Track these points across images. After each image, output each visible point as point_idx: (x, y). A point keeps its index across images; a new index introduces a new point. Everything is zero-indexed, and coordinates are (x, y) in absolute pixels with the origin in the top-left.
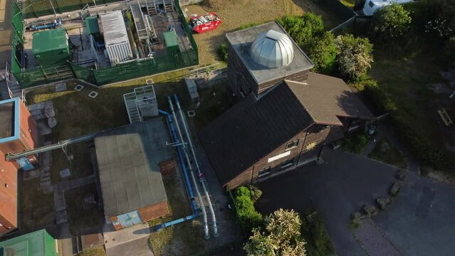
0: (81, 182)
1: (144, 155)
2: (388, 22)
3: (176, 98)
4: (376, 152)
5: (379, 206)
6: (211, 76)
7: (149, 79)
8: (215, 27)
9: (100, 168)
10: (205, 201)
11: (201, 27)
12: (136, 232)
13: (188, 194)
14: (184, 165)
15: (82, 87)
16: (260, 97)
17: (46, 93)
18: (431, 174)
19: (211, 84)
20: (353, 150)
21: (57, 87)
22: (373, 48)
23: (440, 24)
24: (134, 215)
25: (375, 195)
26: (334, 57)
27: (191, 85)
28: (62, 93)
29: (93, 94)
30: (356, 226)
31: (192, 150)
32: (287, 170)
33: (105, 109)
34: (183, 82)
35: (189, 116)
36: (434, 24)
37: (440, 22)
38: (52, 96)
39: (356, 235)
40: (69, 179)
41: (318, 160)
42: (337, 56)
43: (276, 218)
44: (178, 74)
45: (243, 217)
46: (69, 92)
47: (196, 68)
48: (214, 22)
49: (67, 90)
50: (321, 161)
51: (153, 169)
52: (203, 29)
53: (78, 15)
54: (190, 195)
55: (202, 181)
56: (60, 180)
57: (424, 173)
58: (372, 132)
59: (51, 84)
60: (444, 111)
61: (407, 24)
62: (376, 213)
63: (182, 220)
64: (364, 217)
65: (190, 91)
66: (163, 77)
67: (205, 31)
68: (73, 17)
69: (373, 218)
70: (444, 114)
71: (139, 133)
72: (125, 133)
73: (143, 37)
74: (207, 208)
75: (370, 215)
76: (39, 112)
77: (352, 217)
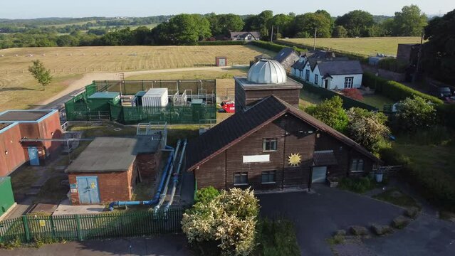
3: (186, 139)
4: (385, 196)
5: (374, 231)
11: (229, 106)
16: (249, 108)
17: (83, 126)
21: (93, 124)
26: (346, 123)
28: (95, 127)
29: (118, 129)
30: (338, 242)
34: (197, 131)
38: (86, 128)
39: (335, 250)
41: (309, 191)
42: (349, 123)
44: (195, 127)
46: (100, 127)
50: (313, 192)
55: (175, 180)
63: (139, 202)
64: (351, 237)
66: (181, 127)
69: (363, 240)
75: (359, 237)
77: (334, 233)
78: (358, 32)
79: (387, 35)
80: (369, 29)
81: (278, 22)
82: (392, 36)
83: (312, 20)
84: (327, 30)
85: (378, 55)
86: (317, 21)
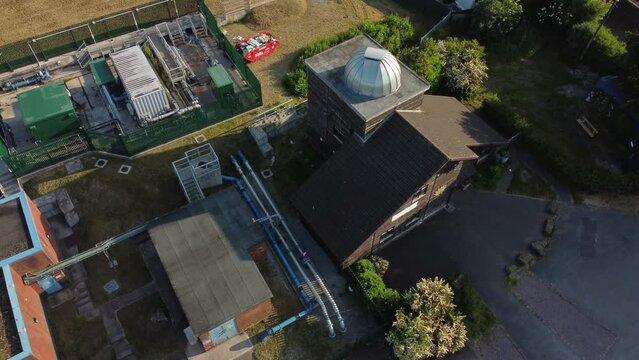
0: (136, 295)
1: (225, 242)
2: (495, 15)
3: (242, 155)
4: (515, 185)
5: (536, 253)
6: (284, 118)
7: (199, 136)
8: (272, 51)
9: (168, 270)
10: (318, 288)
11: (253, 53)
12: (233, 349)
13: (291, 283)
14: (276, 246)
15: (106, 161)
16: (367, 138)
17: (54, 178)
18: (587, 201)
19: (284, 130)
20: (488, 187)
21: (68, 168)
22: (485, 51)
23: (556, 9)
24: (230, 325)
25: (527, 240)
26: (440, 70)
27: (259, 136)
28: (79, 175)
29: (125, 169)
30: (514, 283)
31: (283, 222)
32: (413, 227)
33: (147, 187)
35: (265, 177)
36: (550, 11)
37: (556, 7)
38: (64, 180)
40: (120, 293)
41: (447, 207)
42: (443, 68)
43: (421, 292)
44: (237, 122)
45: (374, 299)
46: (88, 171)
47: (260, 111)
48: (270, 44)
49: (86, 168)
50: (451, 208)
51: (243, 258)
52: (256, 55)
53: (71, 60)
54: (295, 284)
55: (308, 262)
56: (106, 297)
57: (578, 201)
58: (505, 160)
59: (58, 165)
60: (585, 119)
61: (517, 14)
62: (533, 263)
63: (293, 319)
64: (520, 269)
65: (259, 143)
66: (218, 129)
67: (259, 58)
68: (65, 64)
69: (532, 269)
70: (585, 123)
71: (209, 211)
72: (190, 216)
73: (178, 79)
74: (323, 296)
75: (527, 266)
76: (50, 207)
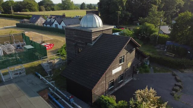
4: (156, 71)
5: (179, 86)
6: (56, 61)
7: (17, 68)
8: (51, 48)
16: (93, 43)
18: (185, 71)
19: (56, 67)
20: (146, 72)
25: (173, 83)
27: (45, 65)
30: (178, 98)
31: (58, 90)
32: (121, 86)
34: (40, 65)
39: (183, 102)
41: (133, 79)
44: (36, 63)
48: (51, 45)
50: (135, 79)
57: (182, 72)
62: (181, 90)
71: (16, 82)
72: (4, 85)
77: (172, 95)
78: (50, 8)
79: (61, 10)
80: (54, 7)
81: (10, 4)
82: (63, 10)
83: (28, 3)
84: (36, 8)
85: (77, 16)
86: (31, 4)
